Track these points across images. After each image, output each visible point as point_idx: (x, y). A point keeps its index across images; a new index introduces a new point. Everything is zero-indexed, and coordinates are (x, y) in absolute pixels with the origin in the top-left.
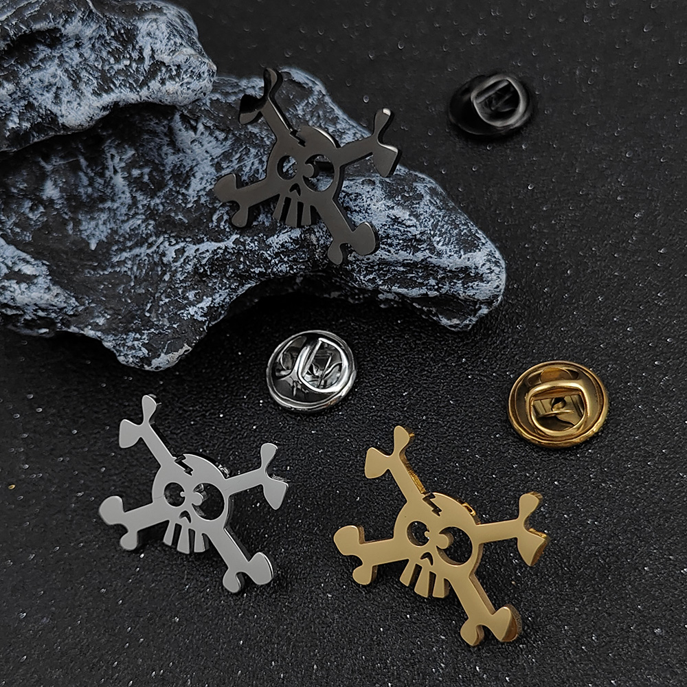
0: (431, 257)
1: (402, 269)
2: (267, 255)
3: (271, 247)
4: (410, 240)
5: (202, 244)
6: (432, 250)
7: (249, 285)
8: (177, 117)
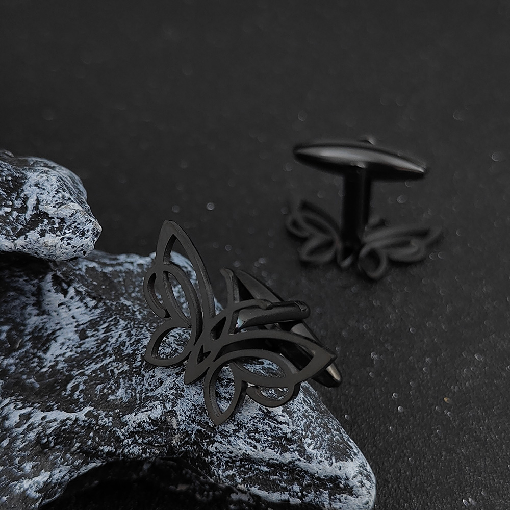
0: (300, 460)
1: (265, 469)
2: (120, 434)
3: (126, 425)
4: (280, 438)
5: (51, 412)
6: (302, 452)
7: (94, 464)
8: (49, 277)
